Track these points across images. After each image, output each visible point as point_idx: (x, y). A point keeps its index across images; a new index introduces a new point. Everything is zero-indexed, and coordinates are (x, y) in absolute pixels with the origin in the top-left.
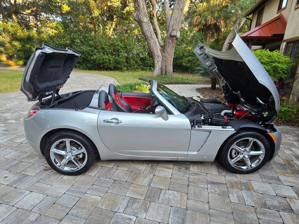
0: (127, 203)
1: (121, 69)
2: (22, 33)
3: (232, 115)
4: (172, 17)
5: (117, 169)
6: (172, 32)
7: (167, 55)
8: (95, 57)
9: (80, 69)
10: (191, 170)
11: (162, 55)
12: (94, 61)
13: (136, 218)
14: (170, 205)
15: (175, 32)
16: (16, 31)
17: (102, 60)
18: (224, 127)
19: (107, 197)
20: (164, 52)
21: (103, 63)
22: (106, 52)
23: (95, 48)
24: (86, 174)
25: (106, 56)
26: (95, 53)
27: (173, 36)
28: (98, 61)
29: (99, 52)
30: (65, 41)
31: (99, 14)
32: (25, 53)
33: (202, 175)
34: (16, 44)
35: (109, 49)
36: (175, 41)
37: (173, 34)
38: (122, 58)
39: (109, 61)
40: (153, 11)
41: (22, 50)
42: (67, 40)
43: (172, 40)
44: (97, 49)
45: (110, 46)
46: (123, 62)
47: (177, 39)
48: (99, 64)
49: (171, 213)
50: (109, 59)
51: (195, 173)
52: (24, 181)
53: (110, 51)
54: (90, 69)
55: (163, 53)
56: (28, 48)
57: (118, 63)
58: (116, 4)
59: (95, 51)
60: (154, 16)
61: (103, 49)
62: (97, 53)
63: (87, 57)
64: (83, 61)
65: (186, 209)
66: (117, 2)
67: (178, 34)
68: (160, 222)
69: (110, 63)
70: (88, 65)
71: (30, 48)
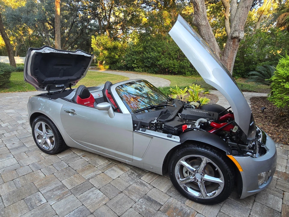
0: (55, 187)
1: (185, 74)
2: (110, 44)
3: (203, 125)
4: (235, 17)
5: (81, 158)
6: (233, 33)
7: (226, 58)
8: (161, 62)
9: (148, 72)
10: (141, 178)
11: (221, 59)
12: (160, 65)
13: (46, 201)
14: (83, 203)
15: (237, 33)
16: (106, 42)
17: (167, 65)
18: (170, 135)
19: (48, 177)
20: (223, 55)
21: (168, 68)
22: (172, 57)
23: (163, 54)
24: (57, 155)
25: (171, 62)
26: (161, 59)
27: (235, 38)
28: (164, 66)
29: (165, 58)
30: (138, 49)
31: (170, 23)
32: (110, 60)
33: (147, 187)
34: (106, 52)
35: (175, 54)
36: (237, 43)
37: (234, 35)
38: (187, 63)
39: (174, 66)
40: (226, 14)
41: (109, 57)
42: (140, 48)
43: (234, 42)
44: (164, 55)
45: (176, 52)
46: (187, 66)
47: (239, 40)
48: (165, 69)
49: (75, 210)
50: (174, 64)
51: (142, 183)
52: (19, 149)
53: (176, 56)
54: (156, 73)
55: (222, 57)
56: (113, 55)
57: (183, 68)
58: (190, 11)
59: (162, 56)
60: (226, 19)
61: (169, 54)
62: (164, 59)
63: (155, 62)
64: (151, 66)
65: (92, 213)
66: (191, 10)
67: (240, 35)
68: (57, 213)
69: (174, 68)
70: (155, 69)
71: (114, 55)
